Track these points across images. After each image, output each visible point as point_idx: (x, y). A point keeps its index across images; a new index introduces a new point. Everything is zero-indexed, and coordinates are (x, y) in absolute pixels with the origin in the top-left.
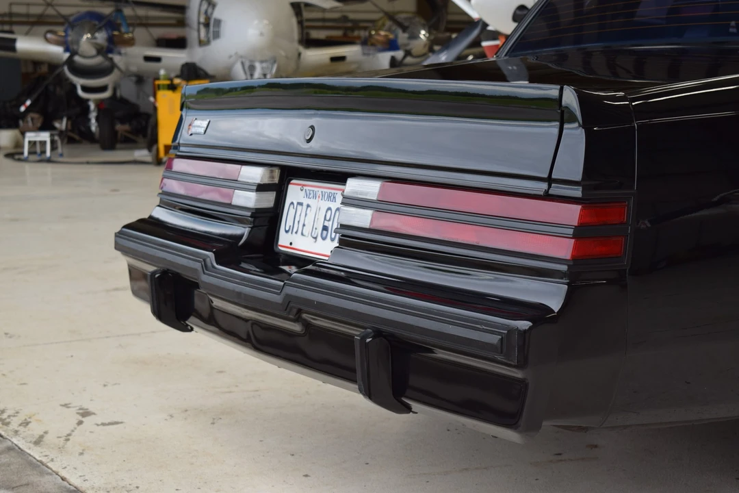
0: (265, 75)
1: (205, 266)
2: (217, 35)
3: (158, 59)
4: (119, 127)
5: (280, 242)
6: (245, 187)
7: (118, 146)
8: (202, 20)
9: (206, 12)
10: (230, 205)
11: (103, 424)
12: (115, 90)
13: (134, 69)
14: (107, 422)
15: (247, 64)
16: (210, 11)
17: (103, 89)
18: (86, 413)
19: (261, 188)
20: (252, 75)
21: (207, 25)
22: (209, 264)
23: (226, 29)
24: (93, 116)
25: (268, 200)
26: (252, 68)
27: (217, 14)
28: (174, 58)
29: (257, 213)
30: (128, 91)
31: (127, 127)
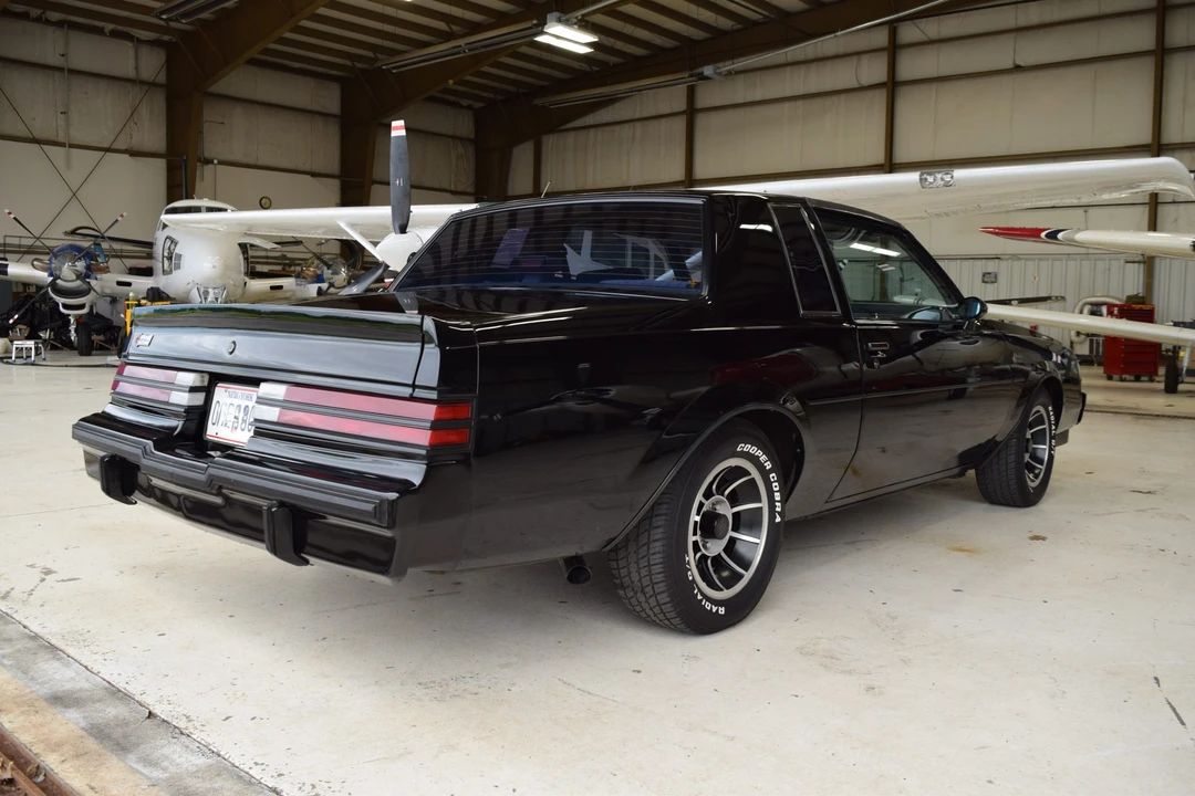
0: (217, 299)
1: (145, 452)
2: (178, 267)
3: (129, 284)
4: (94, 337)
5: (208, 433)
6: (180, 388)
7: (94, 352)
8: (166, 254)
9: (169, 248)
10: (167, 403)
11: (63, 581)
12: (91, 307)
13: (108, 291)
14: (65, 578)
15: (202, 290)
16: (173, 247)
17: (81, 307)
18: (48, 572)
19: (193, 390)
20: (206, 299)
21: (170, 258)
22: (148, 451)
23: (184, 262)
24: (72, 328)
25: (199, 399)
26: (206, 293)
27: (178, 250)
28: (142, 284)
29: (190, 410)
30: (103, 308)
31: (102, 337)
